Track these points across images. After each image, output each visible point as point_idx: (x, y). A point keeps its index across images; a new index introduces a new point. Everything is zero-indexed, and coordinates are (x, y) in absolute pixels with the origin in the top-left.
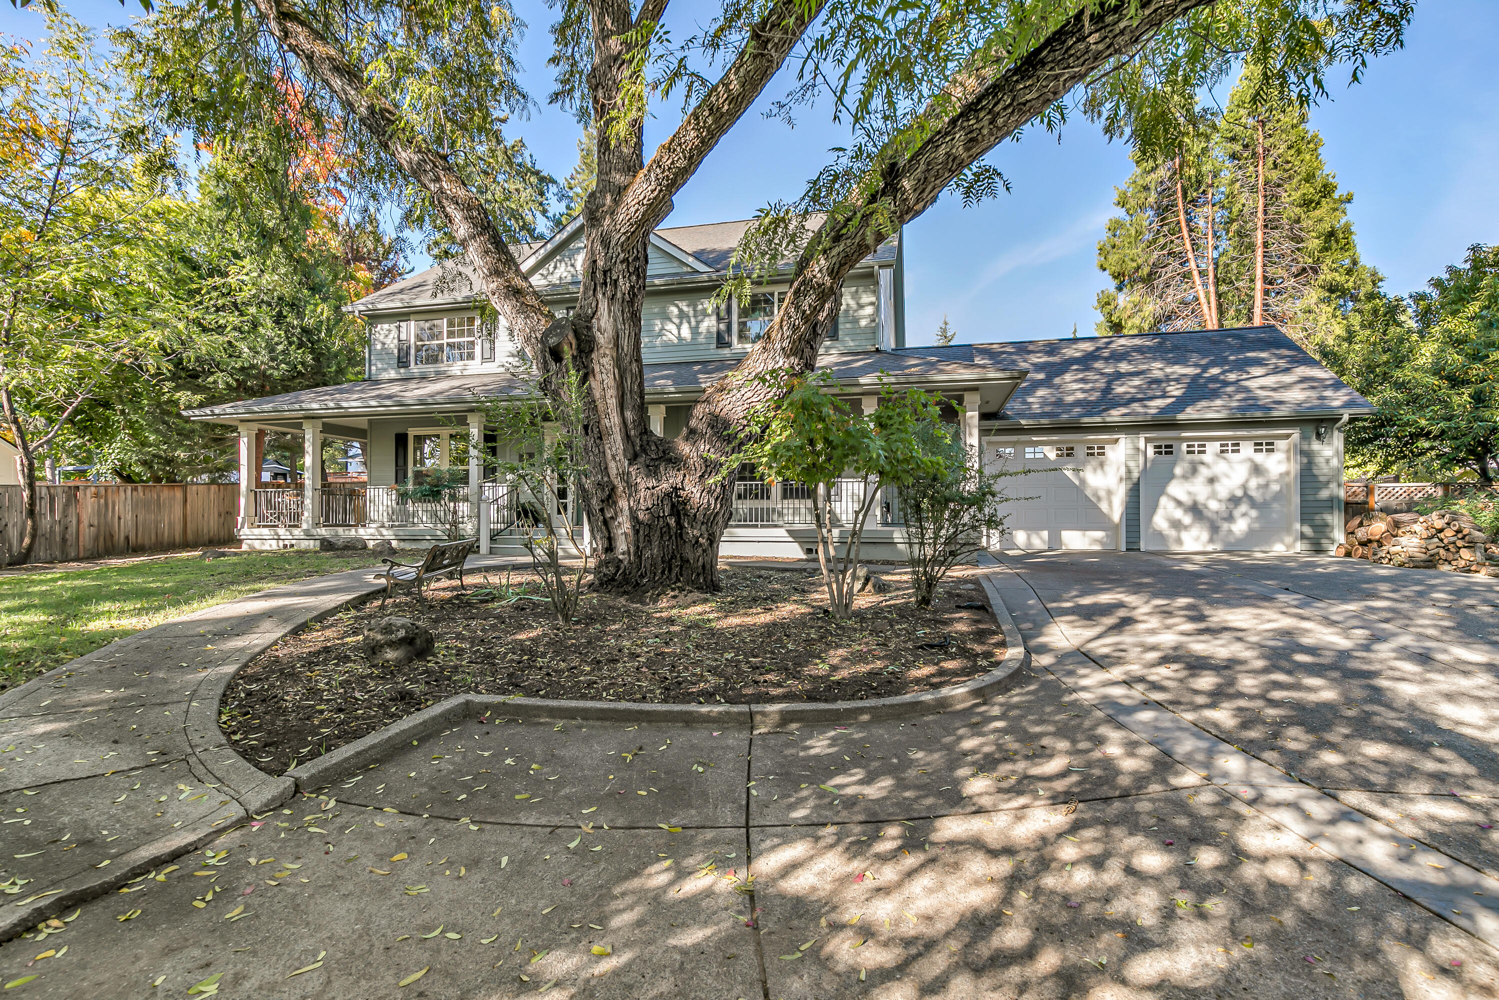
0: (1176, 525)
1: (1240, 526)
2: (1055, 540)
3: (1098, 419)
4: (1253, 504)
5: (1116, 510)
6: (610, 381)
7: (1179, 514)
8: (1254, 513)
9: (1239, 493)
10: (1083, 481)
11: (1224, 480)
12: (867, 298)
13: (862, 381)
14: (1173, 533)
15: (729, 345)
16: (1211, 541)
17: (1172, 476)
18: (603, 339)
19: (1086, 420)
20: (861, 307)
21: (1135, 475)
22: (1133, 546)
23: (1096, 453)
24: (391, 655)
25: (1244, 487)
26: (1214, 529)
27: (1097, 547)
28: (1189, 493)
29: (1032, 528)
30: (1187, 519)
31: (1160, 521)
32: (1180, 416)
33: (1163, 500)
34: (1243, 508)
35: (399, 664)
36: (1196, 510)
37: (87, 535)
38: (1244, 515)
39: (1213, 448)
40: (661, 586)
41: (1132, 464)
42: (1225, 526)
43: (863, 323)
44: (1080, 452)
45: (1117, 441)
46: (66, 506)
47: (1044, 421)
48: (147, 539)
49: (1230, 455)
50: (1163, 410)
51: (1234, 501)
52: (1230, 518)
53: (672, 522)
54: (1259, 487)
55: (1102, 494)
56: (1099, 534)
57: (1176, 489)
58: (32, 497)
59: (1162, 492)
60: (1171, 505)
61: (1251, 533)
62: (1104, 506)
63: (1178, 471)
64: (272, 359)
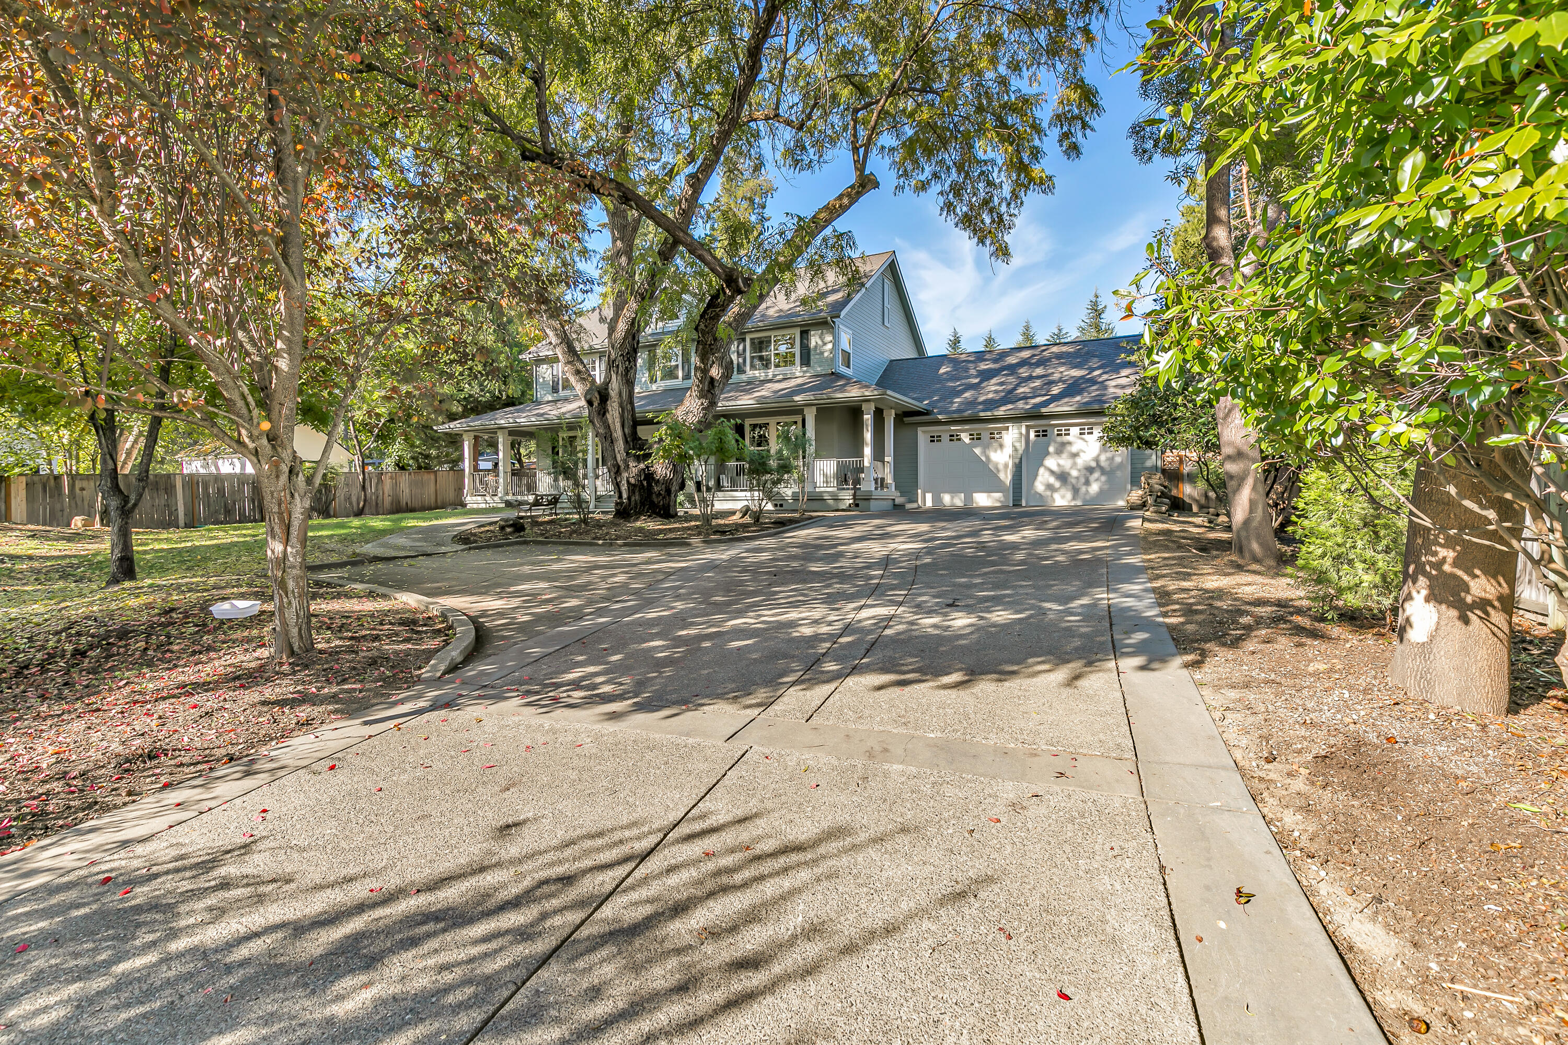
0: (1050, 487)
1: (1094, 488)
2: (968, 498)
3: (989, 413)
4: (1103, 471)
5: (1006, 477)
6: (617, 414)
7: (1052, 480)
8: (1103, 478)
9: (1094, 464)
10: (988, 458)
11: (1082, 454)
12: (829, 338)
13: (797, 398)
14: (1049, 493)
15: (744, 372)
16: (1074, 499)
17: (1048, 453)
18: (613, 393)
19: (982, 414)
20: (825, 344)
21: (1021, 452)
22: (1017, 504)
23: (995, 438)
24: (509, 530)
25: (1097, 460)
26: (1076, 491)
27: (998, 504)
28: (1059, 465)
29: (953, 491)
30: (1057, 484)
31: (1039, 487)
32: (1043, 410)
33: (1042, 470)
34: (1096, 475)
35: (510, 533)
36: (1063, 477)
37: (388, 500)
38: (1097, 480)
39: (1075, 431)
40: (638, 515)
41: (1017, 445)
42: (1083, 489)
43: (826, 354)
44: (985, 436)
45: (1007, 429)
46: (377, 484)
47: (955, 415)
48: (416, 504)
49: (1086, 437)
50: (1037, 406)
51: (1090, 470)
52: (1087, 483)
53: (645, 483)
54: (1108, 459)
55: (1001, 467)
56: (998, 495)
57: (1051, 462)
58: (364, 479)
59: (1041, 465)
60: (1047, 474)
61: (1101, 492)
62: (1002, 476)
63: (1051, 449)
64: (482, 390)
